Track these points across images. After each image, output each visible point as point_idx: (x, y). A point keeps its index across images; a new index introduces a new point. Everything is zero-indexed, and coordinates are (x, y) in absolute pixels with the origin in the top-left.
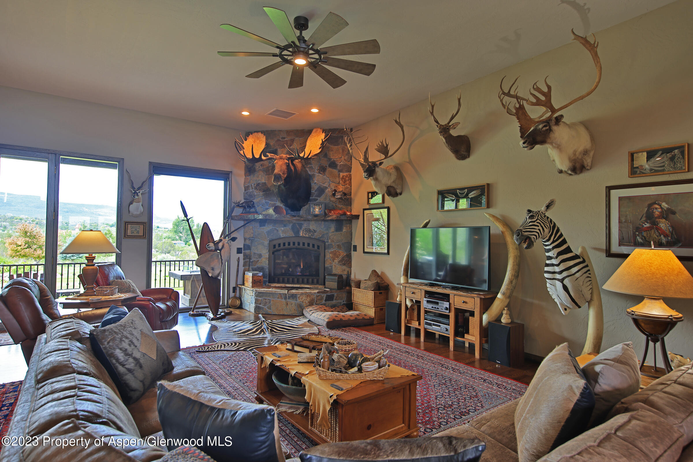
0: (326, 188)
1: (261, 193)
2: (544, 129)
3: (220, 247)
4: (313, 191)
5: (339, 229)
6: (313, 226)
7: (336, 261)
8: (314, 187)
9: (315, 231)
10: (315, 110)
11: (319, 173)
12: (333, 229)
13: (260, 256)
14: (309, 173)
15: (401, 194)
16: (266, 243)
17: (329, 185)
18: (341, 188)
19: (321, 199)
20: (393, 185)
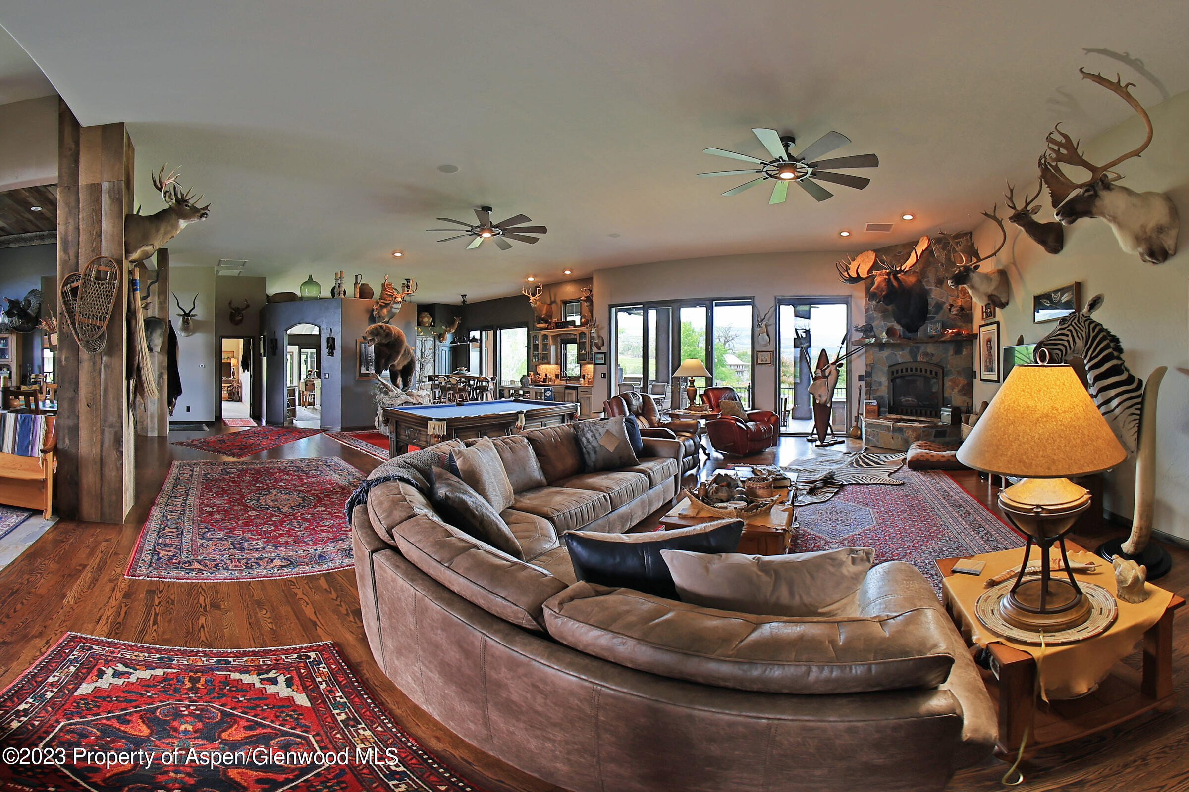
0: (944, 303)
1: (880, 315)
2: (1086, 194)
3: (827, 375)
4: (930, 308)
5: (958, 352)
6: (930, 349)
7: (956, 390)
8: (932, 302)
9: (933, 355)
10: (908, 217)
11: (936, 286)
12: (951, 352)
13: (880, 384)
14: (926, 287)
15: (1007, 304)
16: (886, 369)
17: (947, 301)
18: (960, 302)
19: (938, 317)
20: (995, 293)
